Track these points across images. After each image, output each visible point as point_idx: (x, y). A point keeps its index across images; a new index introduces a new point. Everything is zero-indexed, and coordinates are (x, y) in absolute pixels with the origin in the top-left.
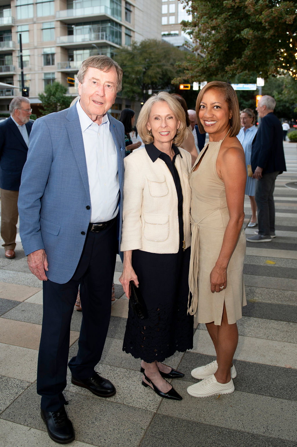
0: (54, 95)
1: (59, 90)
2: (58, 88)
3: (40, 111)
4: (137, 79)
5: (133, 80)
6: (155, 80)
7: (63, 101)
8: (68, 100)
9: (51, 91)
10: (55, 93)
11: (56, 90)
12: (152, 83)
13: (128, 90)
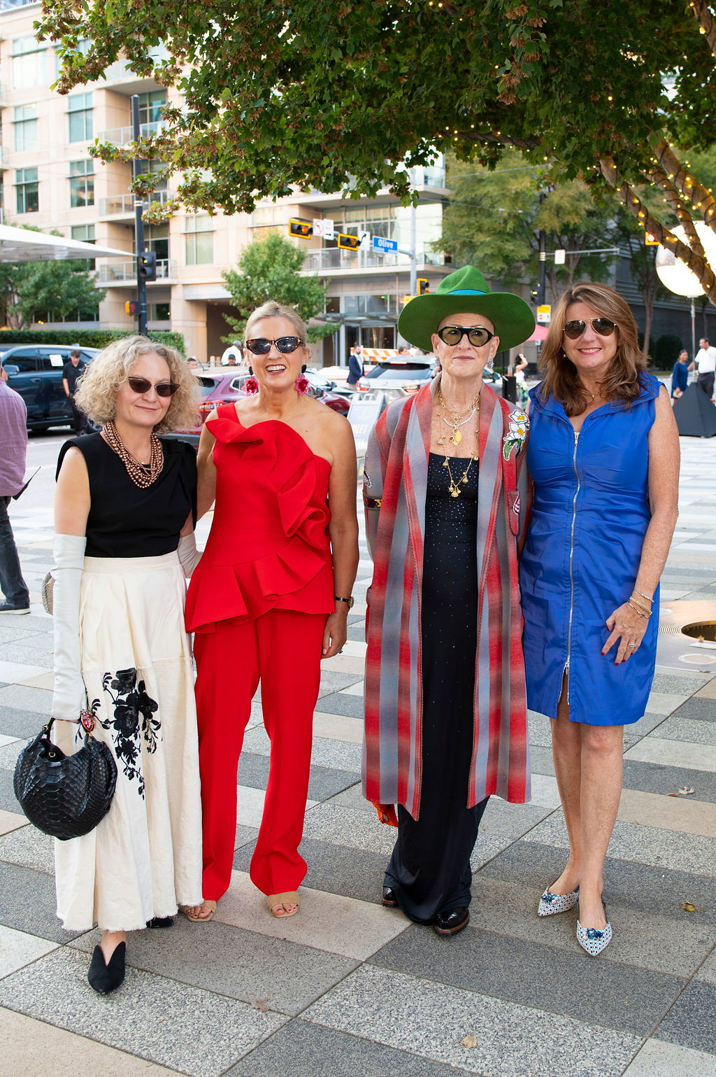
0: (263, 273)
1: (279, 258)
2: (276, 253)
3: (229, 320)
4: (516, 217)
5: (506, 222)
6: (573, 220)
7: (288, 290)
8: (306, 287)
9: (256, 263)
10: (266, 266)
11: (272, 258)
12: (566, 229)
13: (489, 252)
